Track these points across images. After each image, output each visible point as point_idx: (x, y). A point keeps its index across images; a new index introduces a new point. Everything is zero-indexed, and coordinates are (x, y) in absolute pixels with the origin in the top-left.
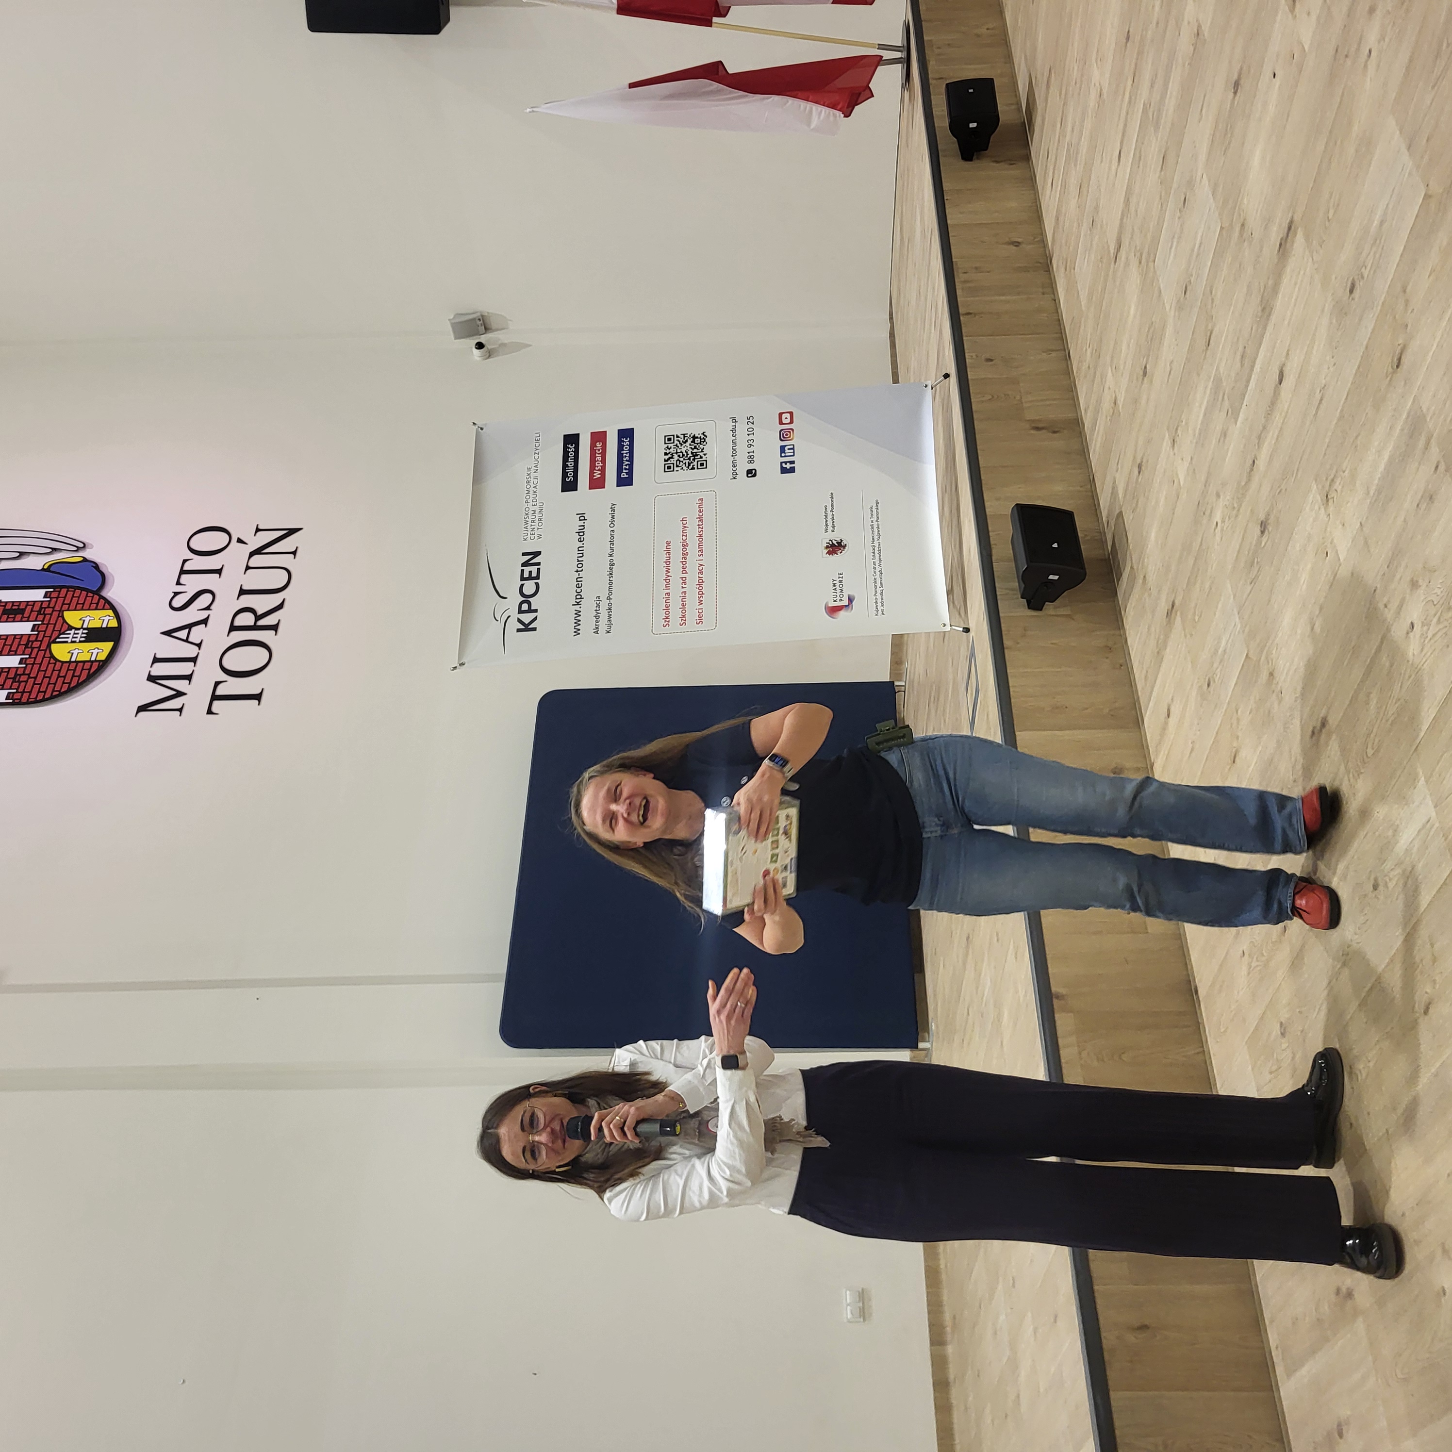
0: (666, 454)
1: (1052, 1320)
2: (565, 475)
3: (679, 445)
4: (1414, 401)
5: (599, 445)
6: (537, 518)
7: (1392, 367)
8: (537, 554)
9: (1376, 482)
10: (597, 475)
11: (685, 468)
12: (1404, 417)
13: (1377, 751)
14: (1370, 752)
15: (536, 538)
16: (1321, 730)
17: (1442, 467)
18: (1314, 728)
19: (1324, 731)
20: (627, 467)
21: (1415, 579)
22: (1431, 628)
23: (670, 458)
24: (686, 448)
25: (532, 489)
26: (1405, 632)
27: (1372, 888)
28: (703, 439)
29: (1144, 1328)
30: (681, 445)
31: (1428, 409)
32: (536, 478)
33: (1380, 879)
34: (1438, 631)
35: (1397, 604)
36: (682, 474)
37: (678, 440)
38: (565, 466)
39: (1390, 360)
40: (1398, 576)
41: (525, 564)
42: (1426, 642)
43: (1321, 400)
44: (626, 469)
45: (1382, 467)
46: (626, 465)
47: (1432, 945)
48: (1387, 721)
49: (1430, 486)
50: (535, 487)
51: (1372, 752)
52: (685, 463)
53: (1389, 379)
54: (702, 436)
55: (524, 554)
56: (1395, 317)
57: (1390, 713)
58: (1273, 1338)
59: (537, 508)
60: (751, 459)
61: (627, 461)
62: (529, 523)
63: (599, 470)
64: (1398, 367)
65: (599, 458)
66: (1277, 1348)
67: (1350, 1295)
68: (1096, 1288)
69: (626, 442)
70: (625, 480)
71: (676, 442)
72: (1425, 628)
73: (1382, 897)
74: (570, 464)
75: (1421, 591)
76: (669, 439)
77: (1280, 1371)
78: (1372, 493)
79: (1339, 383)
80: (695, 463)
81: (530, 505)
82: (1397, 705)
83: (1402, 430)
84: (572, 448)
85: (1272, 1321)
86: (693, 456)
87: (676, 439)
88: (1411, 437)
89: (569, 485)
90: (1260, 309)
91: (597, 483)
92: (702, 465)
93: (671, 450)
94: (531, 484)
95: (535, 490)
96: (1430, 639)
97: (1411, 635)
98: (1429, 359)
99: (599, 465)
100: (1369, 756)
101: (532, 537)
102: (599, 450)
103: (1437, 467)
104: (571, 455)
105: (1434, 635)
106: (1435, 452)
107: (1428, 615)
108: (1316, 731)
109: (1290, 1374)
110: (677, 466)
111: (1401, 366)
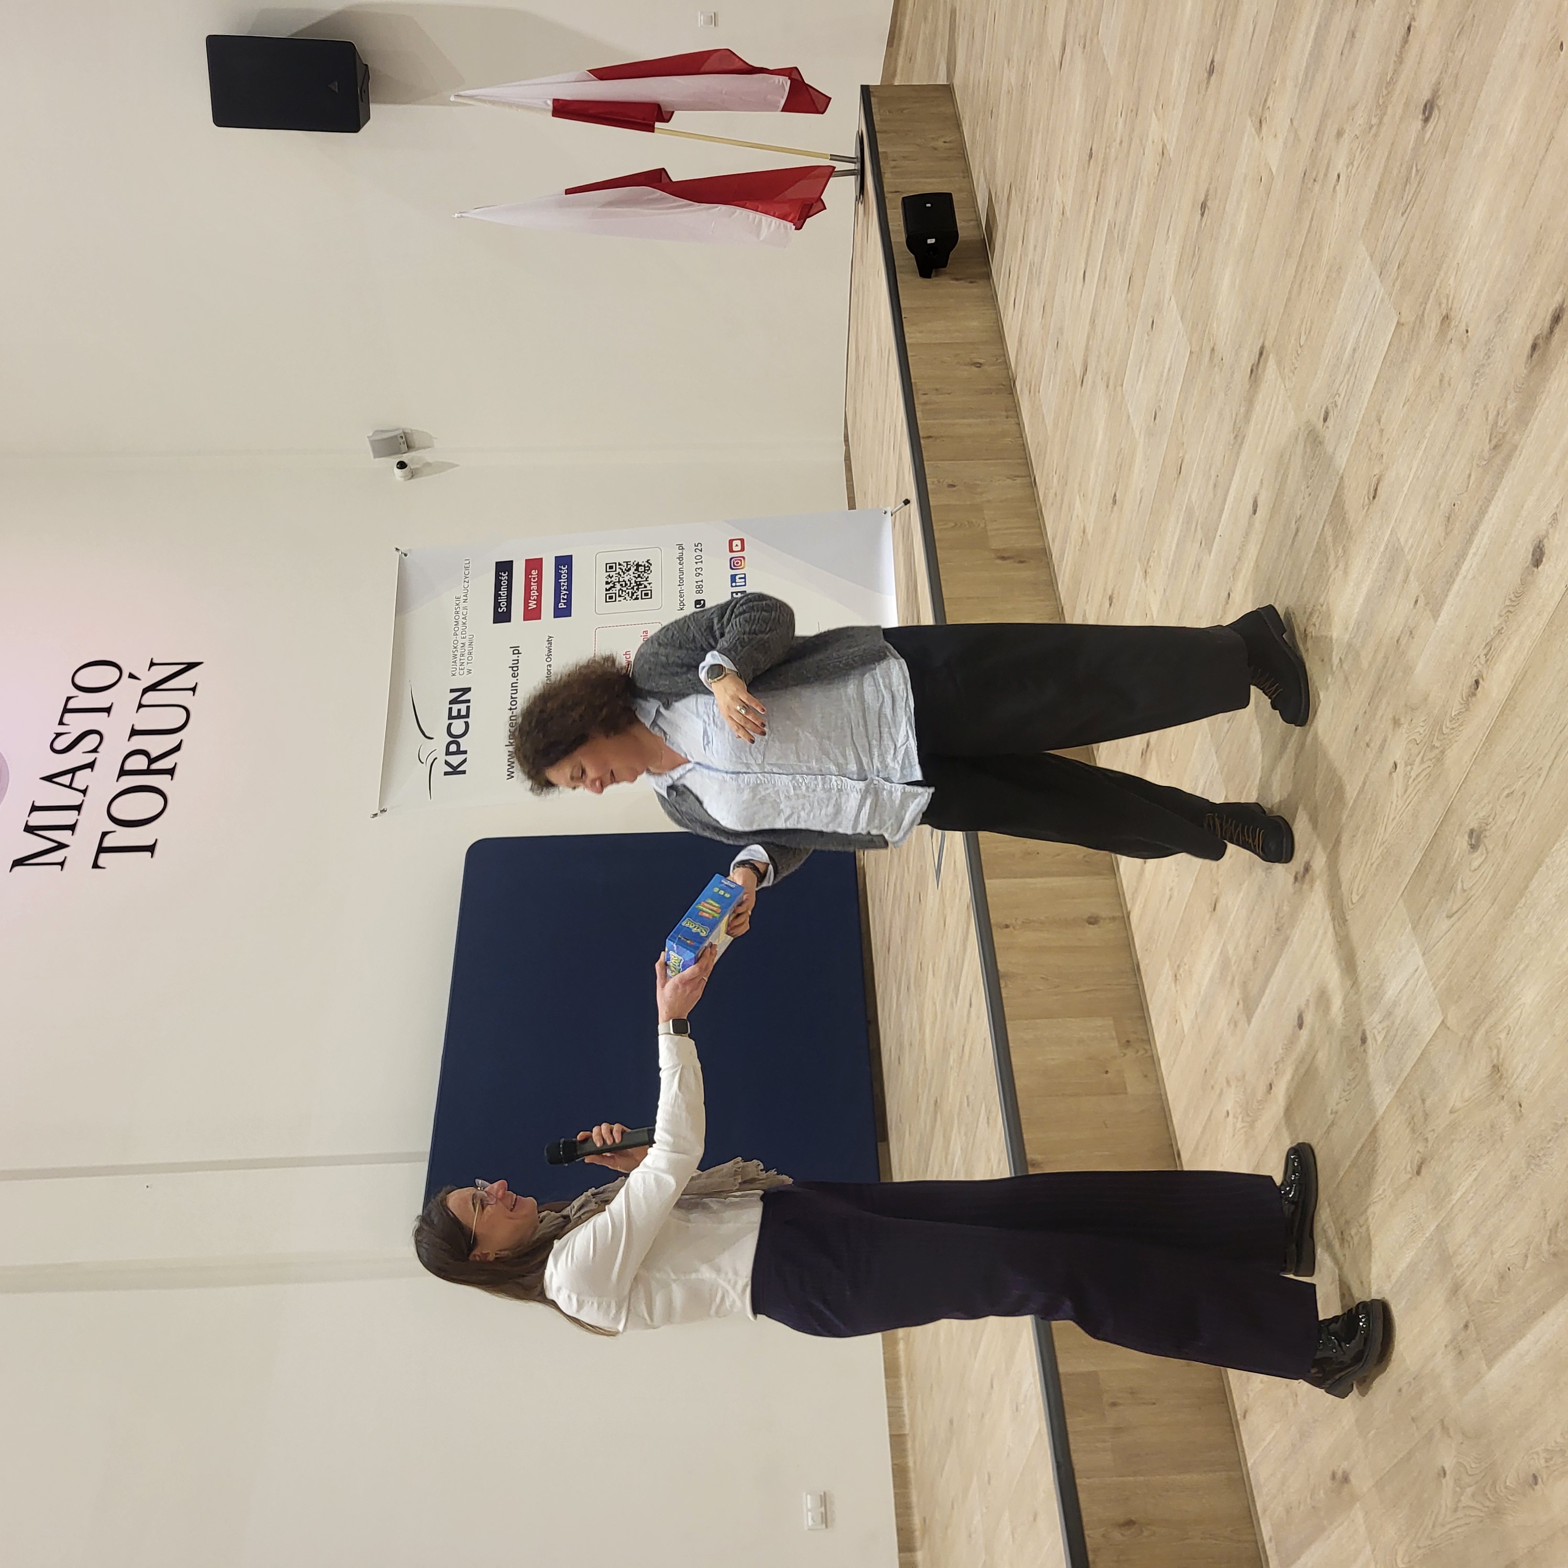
0: (607, 583)
1: (1032, 1519)
2: (497, 605)
3: (621, 573)
4: (1391, 534)
5: (534, 573)
6: (467, 652)
7: (1368, 498)
8: (469, 690)
9: (1355, 616)
10: (532, 605)
11: (628, 598)
12: (1382, 549)
13: (1363, 897)
14: (1355, 898)
15: (466, 673)
16: (1304, 876)
17: (1421, 602)
18: (1297, 873)
19: (1307, 876)
20: (565, 597)
21: (1397, 717)
22: (1414, 768)
23: (610, 589)
24: (630, 576)
25: (461, 621)
26: (1388, 772)
27: (1360, 1042)
28: (648, 567)
29: (1130, 1523)
30: (624, 573)
31: (1406, 541)
32: (465, 608)
33: (1368, 1032)
34: (1423, 770)
35: (1378, 743)
36: (626, 605)
37: (620, 568)
38: (497, 596)
39: (1365, 492)
40: (1380, 713)
41: (452, 702)
42: (1410, 783)
43: (1297, 531)
44: (563, 599)
45: (1361, 600)
46: (564, 595)
47: (1423, 1101)
48: (1372, 865)
49: (1410, 621)
50: (464, 618)
51: (1357, 898)
52: (628, 593)
53: (1365, 510)
54: (647, 564)
55: (452, 691)
56: (1370, 448)
57: (1375, 856)
58: (1266, 1530)
59: (467, 641)
60: (699, 589)
61: (564, 590)
62: (458, 656)
63: (534, 600)
64: (1374, 498)
65: (534, 587)
66: (1270, 1540)
67: (1346, 1479)
68: (1078, 1481)
69: (564, 570)
70: (563, 611)
71: (618, 570)
72: (1409, 767)
73: (1370, 1052)
74: (503, 593)
75: (1404, 729)
76: (611, 567)
78: (1350, 629)
79: (1315, 513)
80: (639, 593)
81: (459, 638)
82: (1381, 849)
83: (1381, 563)
84: (505, 576)
85: (1264, 1511)
86: (637, 585)
87: (618, 567)
88: (1389, 570)
89: (502, 616)
90: (1232, 438)
91: (532, 614)
92: (646, 594)
93: (613, 579)
94: (460, 615)
95: (464, 621)
96: (1414, 780)
97: (1394, 775)
98: (1405, 489)
99: (534, 594)
100: (1354, 901)
101: (461, 672)
102: (534, 578)
103: (1416, 601)
104: (504, 584)
105: (1417, 776)
106: (1414, 587)
107: (1410, 755)
108: (1298, 876)
110: (620, 596)
111: (1377, 498)
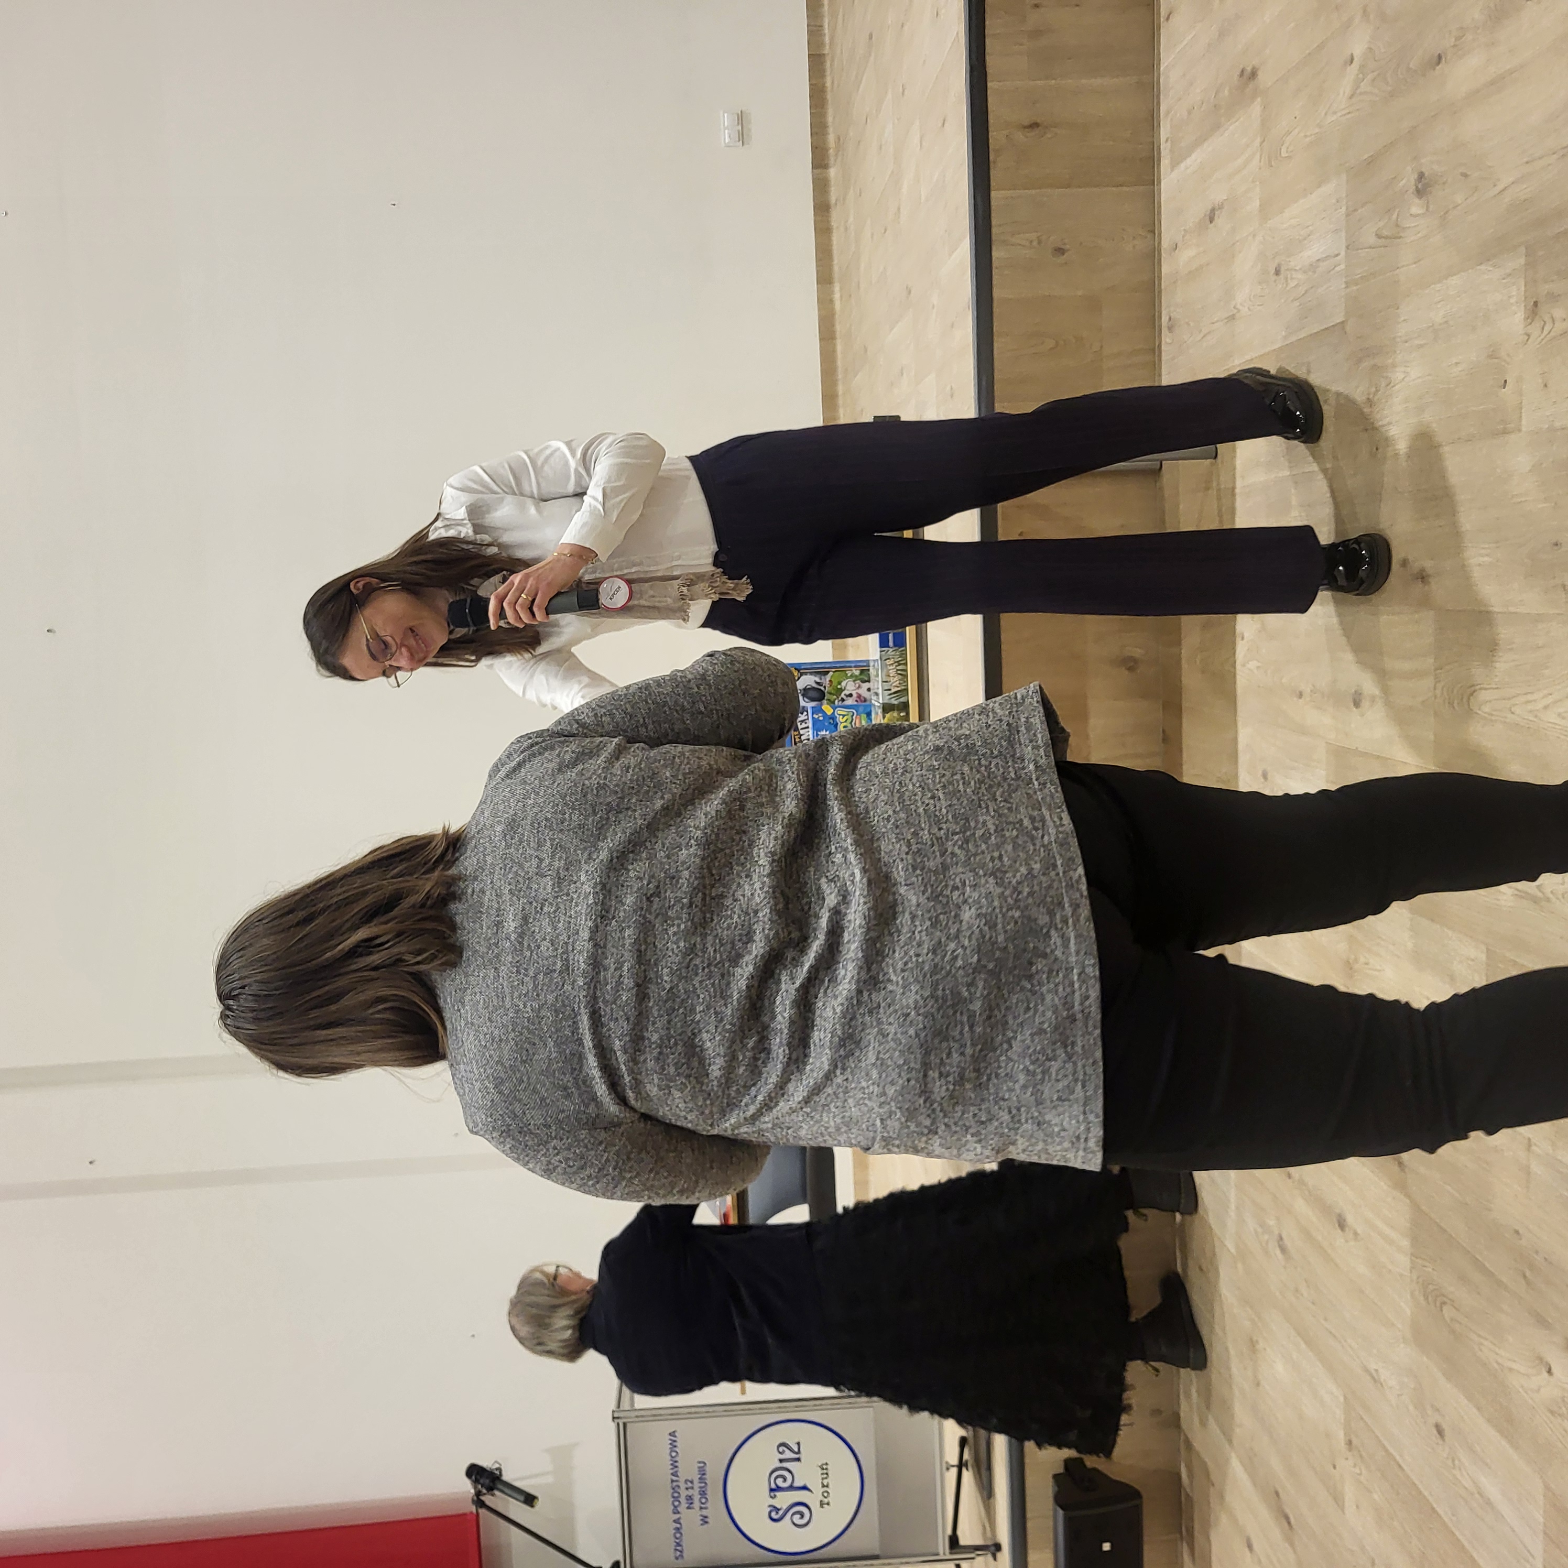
1: (940, 124)
29: (1034, 125)
58: (1165, 131)
66: (1167, 141)
67: (1254, 74)
68: (989, 84)
77: (1165, 163)
85: (1168, 113)
109: (1174, 165)
